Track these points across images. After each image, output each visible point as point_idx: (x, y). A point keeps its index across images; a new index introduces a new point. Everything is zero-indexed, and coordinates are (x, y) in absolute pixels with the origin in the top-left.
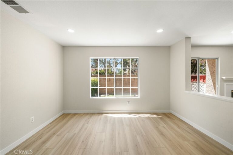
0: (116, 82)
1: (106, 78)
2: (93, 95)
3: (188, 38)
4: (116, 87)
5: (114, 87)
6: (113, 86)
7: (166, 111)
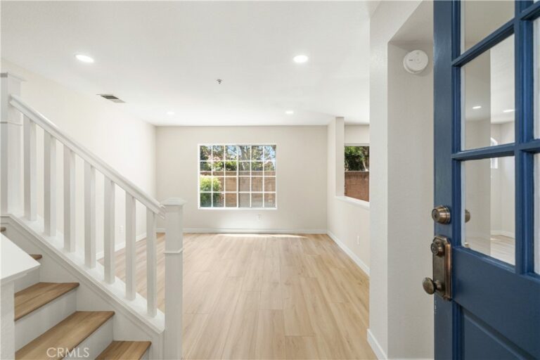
0: (239, 184)
1: (225, 177)
2: (203, 204)
3: (339, 118)
4: (239, 191)
5: (237, 192)
6: (235, 190)
7: (319, 232)
